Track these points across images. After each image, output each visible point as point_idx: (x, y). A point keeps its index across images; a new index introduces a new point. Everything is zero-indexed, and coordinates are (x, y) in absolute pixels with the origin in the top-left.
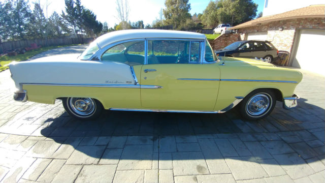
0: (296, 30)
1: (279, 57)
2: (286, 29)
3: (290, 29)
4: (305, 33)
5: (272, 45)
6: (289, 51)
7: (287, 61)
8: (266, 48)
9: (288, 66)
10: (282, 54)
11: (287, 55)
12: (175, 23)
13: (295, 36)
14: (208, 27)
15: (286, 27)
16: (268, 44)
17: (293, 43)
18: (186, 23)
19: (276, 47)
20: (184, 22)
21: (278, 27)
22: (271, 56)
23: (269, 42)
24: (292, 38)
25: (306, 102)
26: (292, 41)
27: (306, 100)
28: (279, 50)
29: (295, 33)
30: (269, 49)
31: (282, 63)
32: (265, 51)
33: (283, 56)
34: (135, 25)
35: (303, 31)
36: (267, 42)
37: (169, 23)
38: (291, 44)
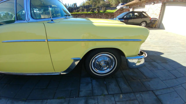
0: (162, 3)
1: (151, 23)
2: (156, 3)
3: (159, 3)
4: (168, 5)
5: (147, 14)
6: (158, 18)
7: (156, 25)
8: (143, 16)
9: (157, 28)
10: (153, 20)
11: (156, 20)
12: (93, 3)
13: (162, 7)
14: (114, 6)
15: (156, 2)
16: (143, 13)
17: (161, 12)
18: (100, 4)
19: (150, 16)
20: (99, 2)
21: (152, 2)
22: (146, 22)
23: (145, 13)
24: (160, 9)
25: (162, 56)
26: (160, 11)
27: (162, 54)
28: (151, 18)
29: (162, 5)
30: (145, 17)
31: (153, 27)
32: (142, 18)
33: (154, 22)
34: (71, 6)
35: (167, 4)
36: (143, 12)
37: (89, 4)
38: (159, 13)
